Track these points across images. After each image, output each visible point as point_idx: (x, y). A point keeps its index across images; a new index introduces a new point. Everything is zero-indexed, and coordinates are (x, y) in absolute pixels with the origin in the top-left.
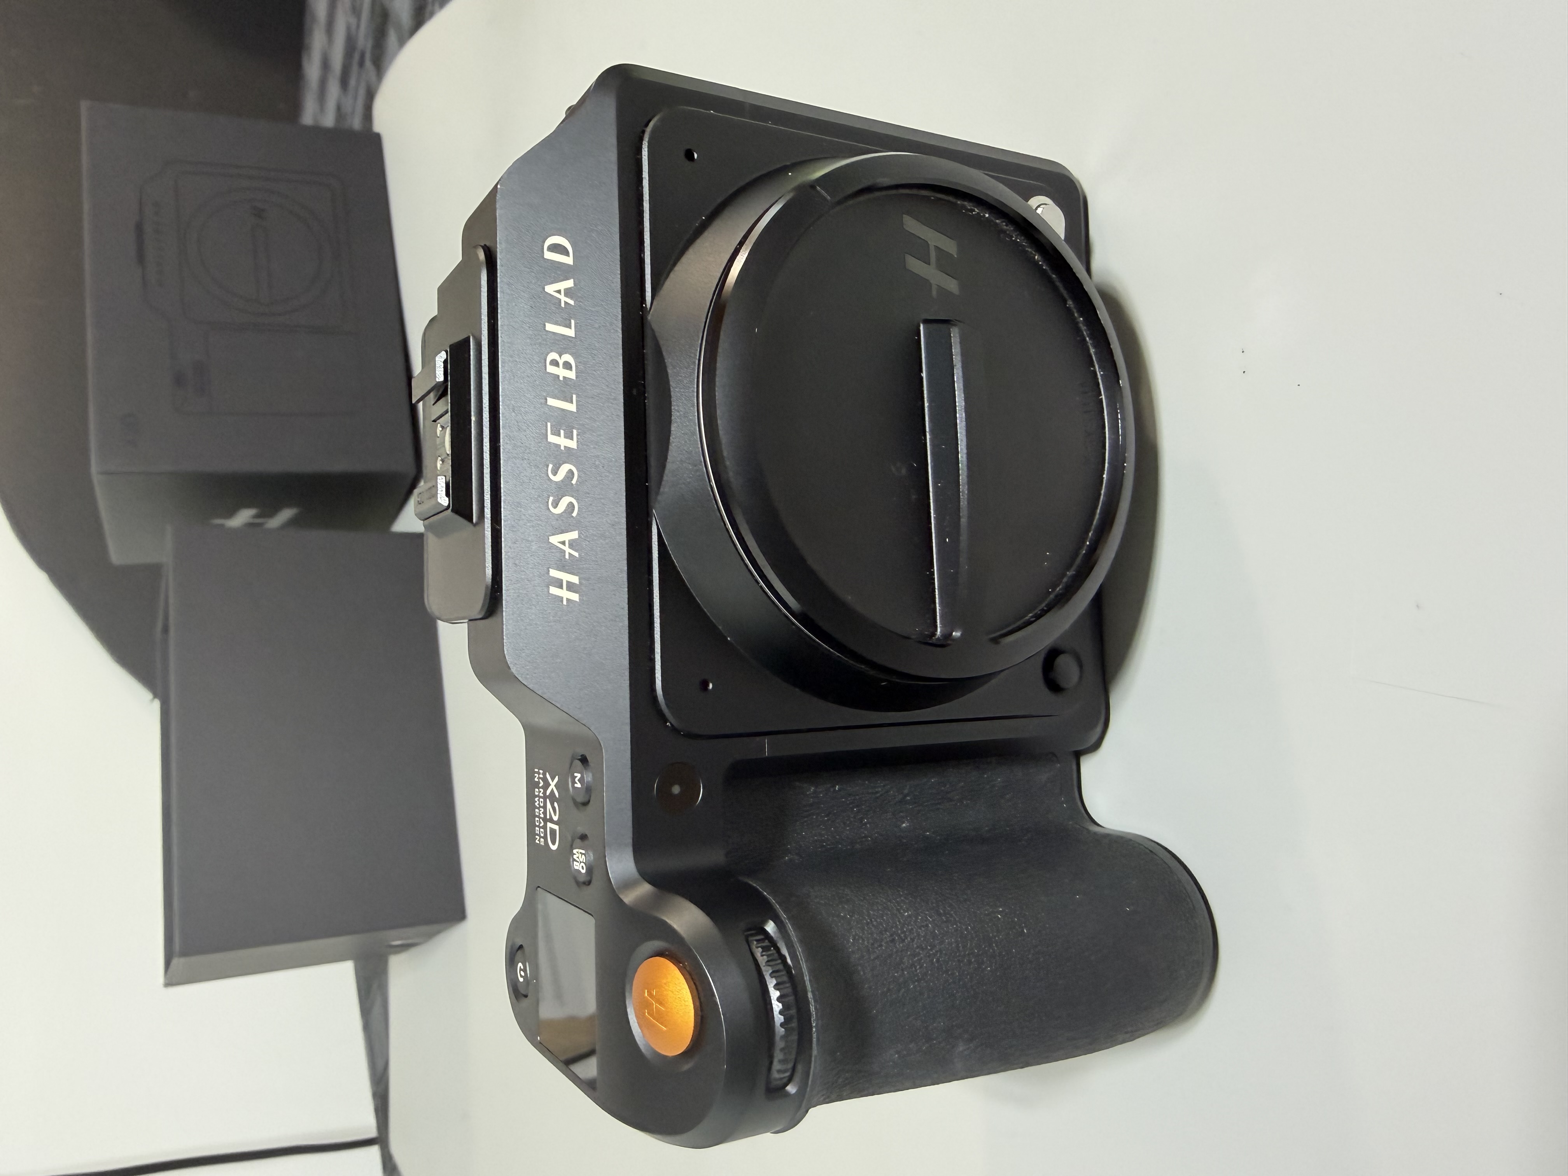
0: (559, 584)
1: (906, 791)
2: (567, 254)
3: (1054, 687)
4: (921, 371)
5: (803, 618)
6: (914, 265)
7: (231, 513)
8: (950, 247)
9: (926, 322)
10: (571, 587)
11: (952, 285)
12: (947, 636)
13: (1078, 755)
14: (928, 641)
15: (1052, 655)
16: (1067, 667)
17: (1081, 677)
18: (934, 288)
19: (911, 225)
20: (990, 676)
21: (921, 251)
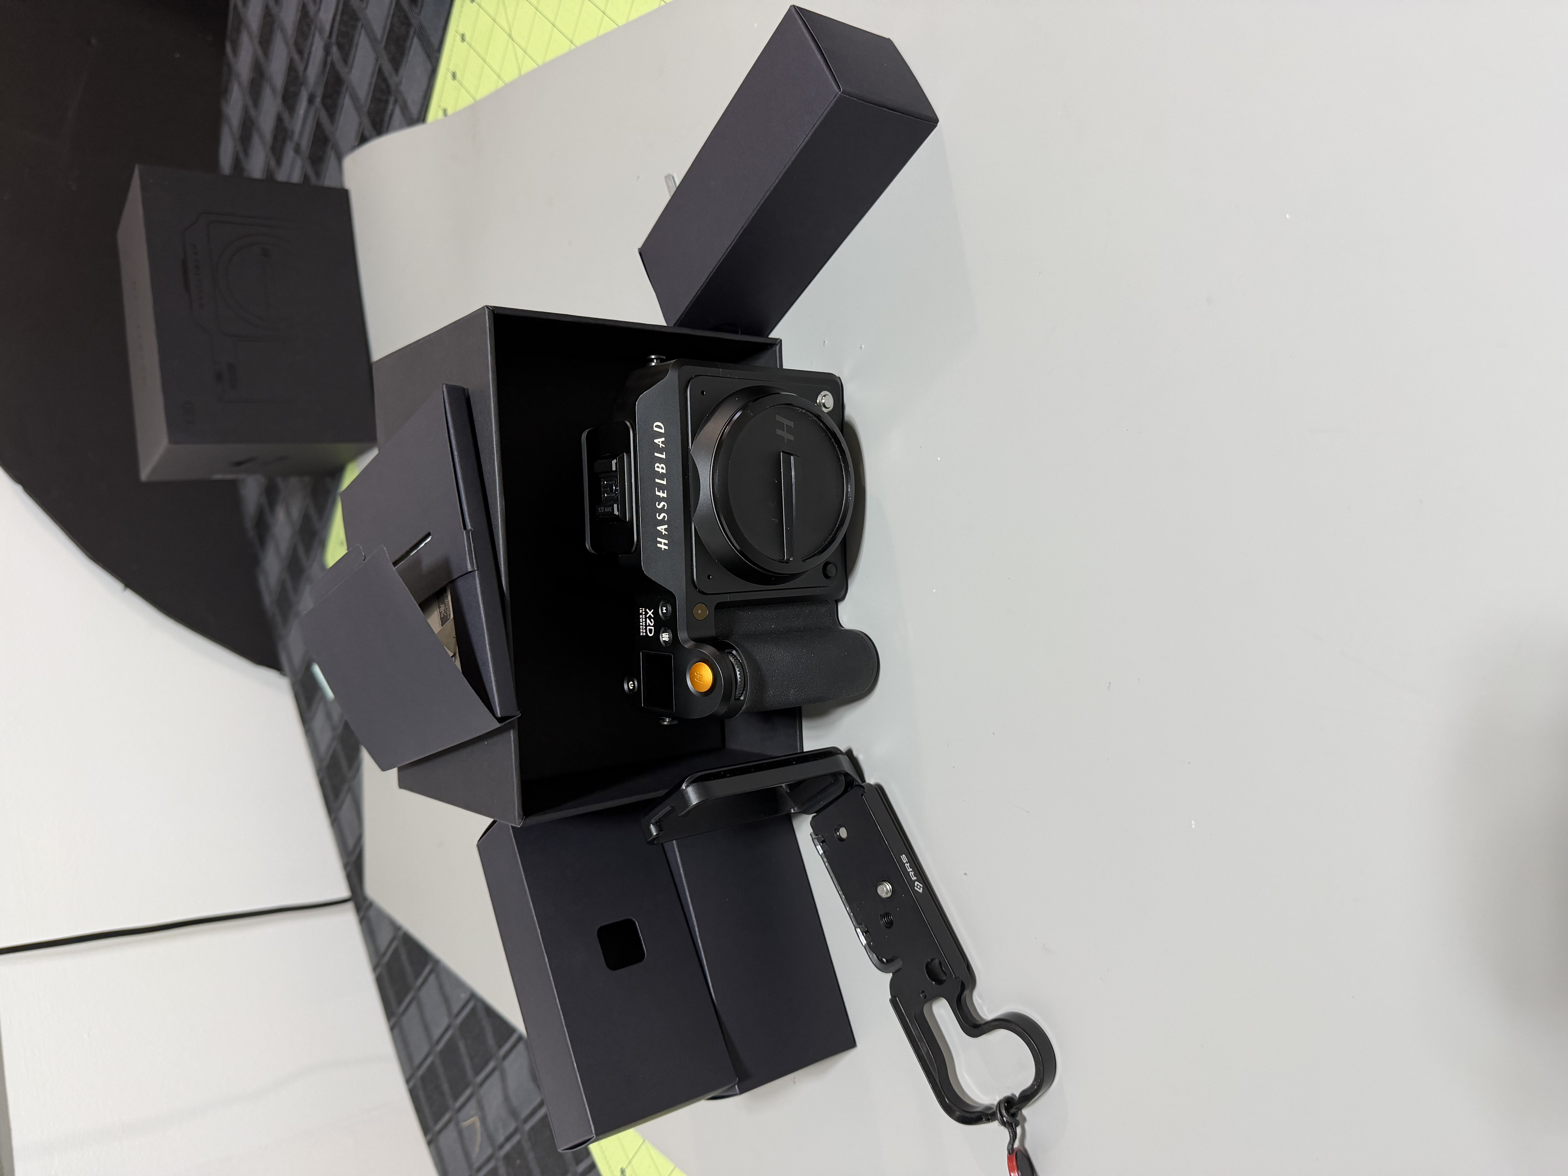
0: (661, 543)
1: (774, 615)
2: (662, 429)
3: (827, 576)
4: (781, 469)
5: (741, 553)
6: (779, 432)
8: (791, 424)
9: (783, 452)
10: (665, 544)
11: (792, 438)
12: (788, 560)
13: (837, 602)
14: (782, 561)
15: (826, 564)
16: (831, 570)
17: (836, 573)
18: (786, 439)
19: (779, 418)
20: (804, 572)
21: (781, 426)
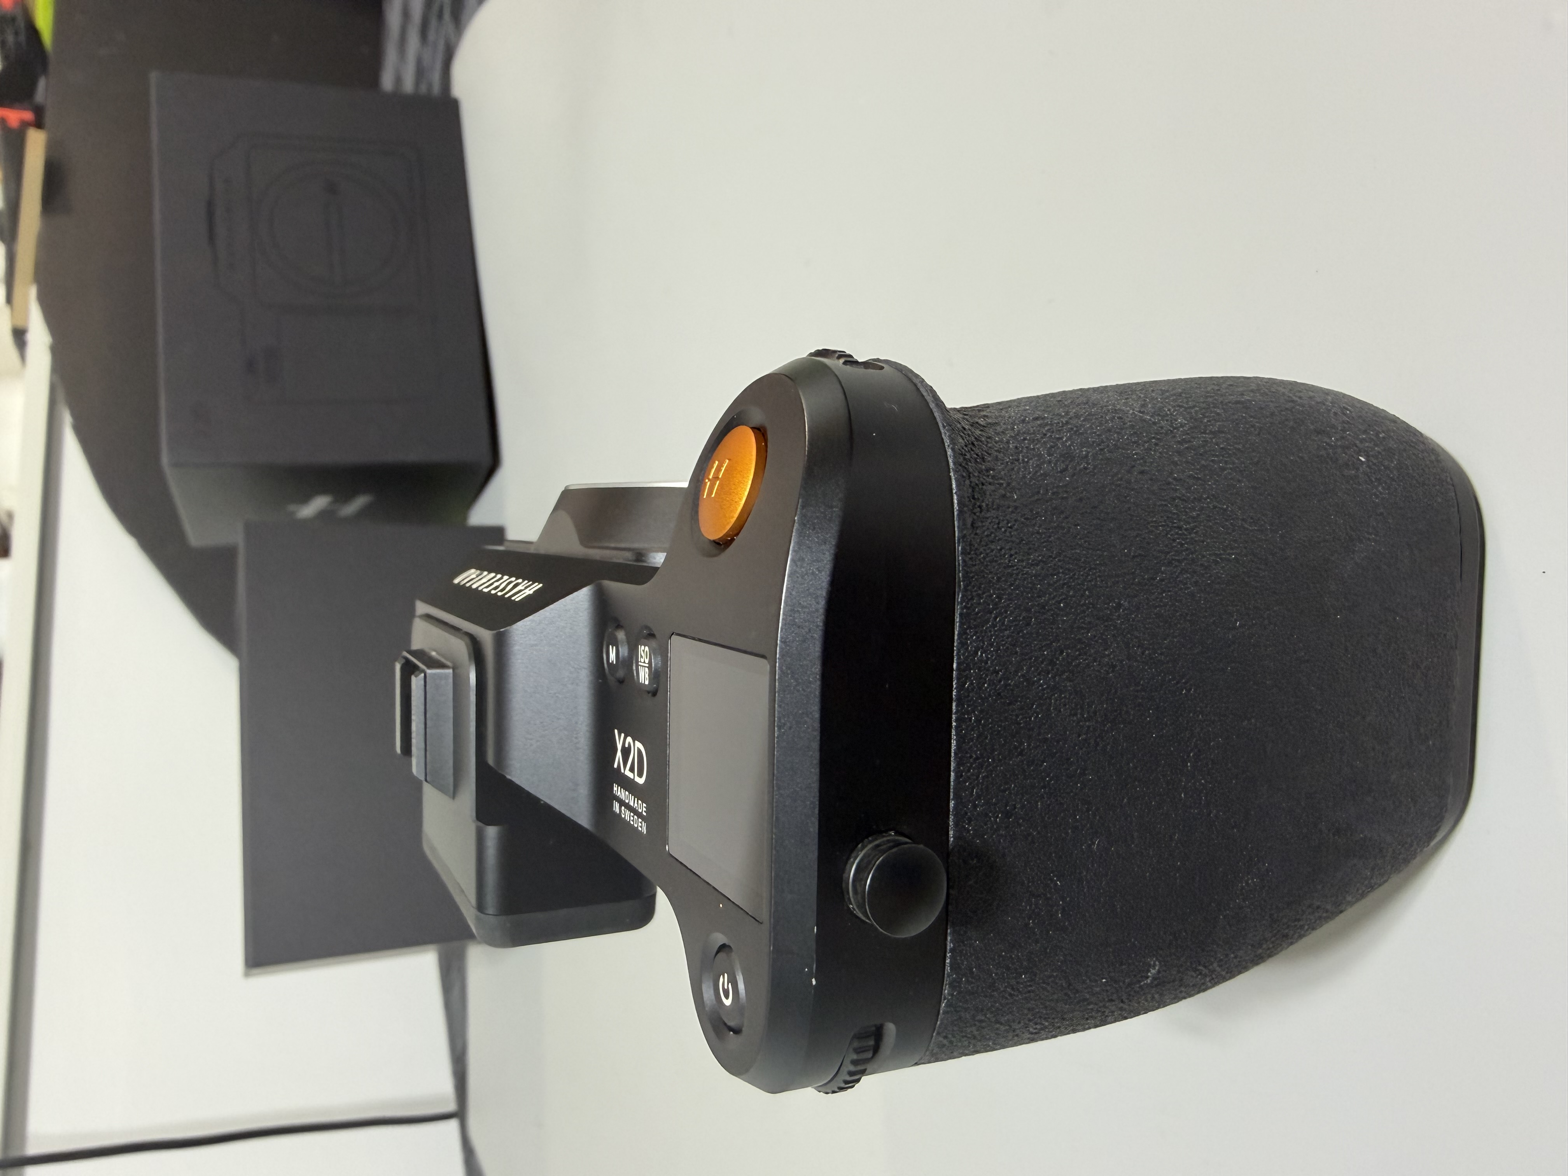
7: (305, 499)
